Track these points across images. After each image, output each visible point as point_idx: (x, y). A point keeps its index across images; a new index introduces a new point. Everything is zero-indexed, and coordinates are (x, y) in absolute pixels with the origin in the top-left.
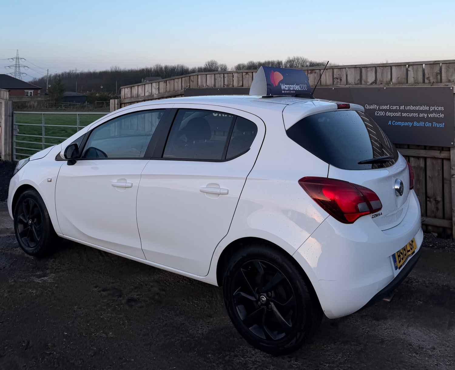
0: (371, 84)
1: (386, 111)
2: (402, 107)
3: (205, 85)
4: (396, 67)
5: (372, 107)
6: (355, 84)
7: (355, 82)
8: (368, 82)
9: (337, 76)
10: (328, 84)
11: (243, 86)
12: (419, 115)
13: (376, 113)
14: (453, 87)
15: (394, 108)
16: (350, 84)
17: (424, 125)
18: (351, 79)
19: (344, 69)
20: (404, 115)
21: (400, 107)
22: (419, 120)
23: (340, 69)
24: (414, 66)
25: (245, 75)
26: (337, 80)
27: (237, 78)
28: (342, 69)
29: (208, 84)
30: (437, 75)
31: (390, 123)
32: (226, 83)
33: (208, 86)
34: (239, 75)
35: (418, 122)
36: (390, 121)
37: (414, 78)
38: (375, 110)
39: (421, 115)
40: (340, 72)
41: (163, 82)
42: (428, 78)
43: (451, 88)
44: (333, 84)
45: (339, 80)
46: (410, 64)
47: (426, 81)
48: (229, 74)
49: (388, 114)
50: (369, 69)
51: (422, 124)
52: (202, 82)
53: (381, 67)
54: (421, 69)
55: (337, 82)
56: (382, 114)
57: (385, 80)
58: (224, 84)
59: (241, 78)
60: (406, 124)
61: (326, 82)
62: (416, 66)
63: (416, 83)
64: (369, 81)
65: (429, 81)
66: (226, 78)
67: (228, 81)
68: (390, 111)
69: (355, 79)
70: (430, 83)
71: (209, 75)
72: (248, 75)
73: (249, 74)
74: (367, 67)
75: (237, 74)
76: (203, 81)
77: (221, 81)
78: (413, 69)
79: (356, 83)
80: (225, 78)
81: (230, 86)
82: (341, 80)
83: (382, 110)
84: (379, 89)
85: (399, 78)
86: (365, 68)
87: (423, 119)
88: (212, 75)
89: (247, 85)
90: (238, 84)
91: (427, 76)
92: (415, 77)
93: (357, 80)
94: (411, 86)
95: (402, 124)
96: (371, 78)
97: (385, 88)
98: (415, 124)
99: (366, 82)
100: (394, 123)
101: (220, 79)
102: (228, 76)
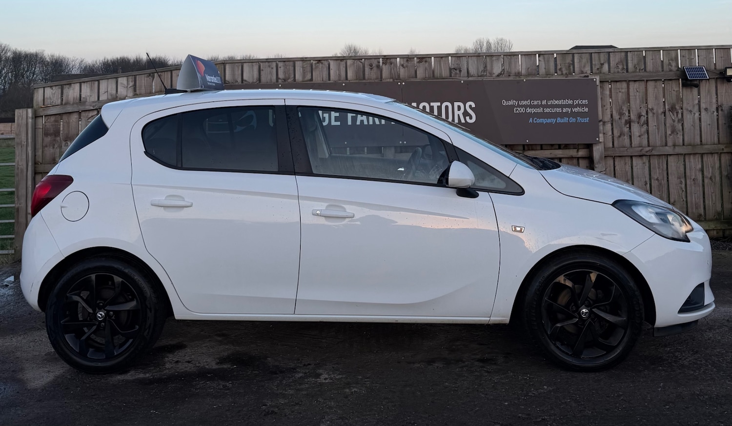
0: (498, 76)
1: (526, 106)
2: (544, 102)
3: (239, 80)
4: (526, 56)
5: (510, 103)
6: (478, 76)
7: (478, 74)
8: (494, 74)
9: (456, 66)
10: (444, 76)
11: (311, 80)
12: (562, 110)
13: (515, 110)
14: (596, 79)
15: (536, 103)
16: (472, 76)
17: (568, 120)
18: (473, 71)
19: (463, 58)
20: (547, 110)
21: (541, 102)
22: (562, 115)
23: (459, 58)
24: (545, 56)
25: (316, 64)
26: (456, 71)
27: (302, 69)
28: (461, 58)
29: (245, 78)
30: (569, 66)
31: (531, 121)
32: (281, 76)
33: (245, 81)
34: (304, 64)
35: (562, 118)
36: (531, 119)
37: (545, 68)
38: (513, 106)
39: (565, 110)
40: (458, 61)
41: (146, 75)
42: (560, 69)
43: (595, 80)
44: (451, 76)
45: (458, 72)
46: (542, 53)
47: (559, 72)
48: (287, 63)
49: (529, 110)
50: (494, 58)
51: (566, 120)
52: (233, 74)
53: (508, 56)
54: (553, 59)
55: (456, 74)
56: (522, 110)
57: (513, 72)
58: (277, 78)
59: (309, 69)
60: (549, 121)
61: (441, 74)
62: (548, 55)
63: (548, 74)
64: (494, 72)
65: (562, 72)
66: (282, 68)
67: (285, 72)
68: (531, 106)
69: (478, 69)
70: (562, 74)
71: (247, 64)
72: (320, 64)
73: (322, 63)
74: (491, 56)
75: (301, 62)
76: (236, 73)
77: (271, 73)
78: (544, 58)
79: (480, 75)
80: (279, 69)
81: (289, 81)
82: (460, 71)
83: (522, 106)
84: (518, 82)
85: (529, 69)
86: (490, 57)
87: (566, 115)
88: (255, 63)
89: (319, 79)
90: (304, 76)
91: (559, 67)
92: (547, 68)
93: (480, 71)
94: (542, 77)
95: (544, 121)
96: (497, 69)
97: (525, 80)
98: (559, 120)
99: (491, 74)
100: (536, 120)
101: (269, 69)
102: (285, 66)
